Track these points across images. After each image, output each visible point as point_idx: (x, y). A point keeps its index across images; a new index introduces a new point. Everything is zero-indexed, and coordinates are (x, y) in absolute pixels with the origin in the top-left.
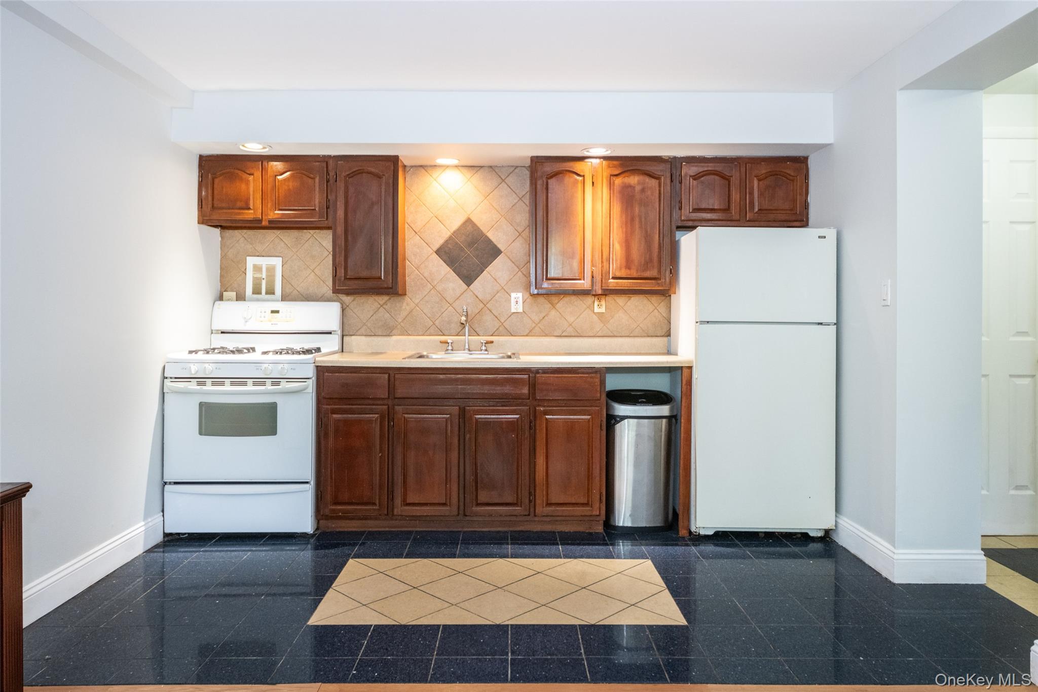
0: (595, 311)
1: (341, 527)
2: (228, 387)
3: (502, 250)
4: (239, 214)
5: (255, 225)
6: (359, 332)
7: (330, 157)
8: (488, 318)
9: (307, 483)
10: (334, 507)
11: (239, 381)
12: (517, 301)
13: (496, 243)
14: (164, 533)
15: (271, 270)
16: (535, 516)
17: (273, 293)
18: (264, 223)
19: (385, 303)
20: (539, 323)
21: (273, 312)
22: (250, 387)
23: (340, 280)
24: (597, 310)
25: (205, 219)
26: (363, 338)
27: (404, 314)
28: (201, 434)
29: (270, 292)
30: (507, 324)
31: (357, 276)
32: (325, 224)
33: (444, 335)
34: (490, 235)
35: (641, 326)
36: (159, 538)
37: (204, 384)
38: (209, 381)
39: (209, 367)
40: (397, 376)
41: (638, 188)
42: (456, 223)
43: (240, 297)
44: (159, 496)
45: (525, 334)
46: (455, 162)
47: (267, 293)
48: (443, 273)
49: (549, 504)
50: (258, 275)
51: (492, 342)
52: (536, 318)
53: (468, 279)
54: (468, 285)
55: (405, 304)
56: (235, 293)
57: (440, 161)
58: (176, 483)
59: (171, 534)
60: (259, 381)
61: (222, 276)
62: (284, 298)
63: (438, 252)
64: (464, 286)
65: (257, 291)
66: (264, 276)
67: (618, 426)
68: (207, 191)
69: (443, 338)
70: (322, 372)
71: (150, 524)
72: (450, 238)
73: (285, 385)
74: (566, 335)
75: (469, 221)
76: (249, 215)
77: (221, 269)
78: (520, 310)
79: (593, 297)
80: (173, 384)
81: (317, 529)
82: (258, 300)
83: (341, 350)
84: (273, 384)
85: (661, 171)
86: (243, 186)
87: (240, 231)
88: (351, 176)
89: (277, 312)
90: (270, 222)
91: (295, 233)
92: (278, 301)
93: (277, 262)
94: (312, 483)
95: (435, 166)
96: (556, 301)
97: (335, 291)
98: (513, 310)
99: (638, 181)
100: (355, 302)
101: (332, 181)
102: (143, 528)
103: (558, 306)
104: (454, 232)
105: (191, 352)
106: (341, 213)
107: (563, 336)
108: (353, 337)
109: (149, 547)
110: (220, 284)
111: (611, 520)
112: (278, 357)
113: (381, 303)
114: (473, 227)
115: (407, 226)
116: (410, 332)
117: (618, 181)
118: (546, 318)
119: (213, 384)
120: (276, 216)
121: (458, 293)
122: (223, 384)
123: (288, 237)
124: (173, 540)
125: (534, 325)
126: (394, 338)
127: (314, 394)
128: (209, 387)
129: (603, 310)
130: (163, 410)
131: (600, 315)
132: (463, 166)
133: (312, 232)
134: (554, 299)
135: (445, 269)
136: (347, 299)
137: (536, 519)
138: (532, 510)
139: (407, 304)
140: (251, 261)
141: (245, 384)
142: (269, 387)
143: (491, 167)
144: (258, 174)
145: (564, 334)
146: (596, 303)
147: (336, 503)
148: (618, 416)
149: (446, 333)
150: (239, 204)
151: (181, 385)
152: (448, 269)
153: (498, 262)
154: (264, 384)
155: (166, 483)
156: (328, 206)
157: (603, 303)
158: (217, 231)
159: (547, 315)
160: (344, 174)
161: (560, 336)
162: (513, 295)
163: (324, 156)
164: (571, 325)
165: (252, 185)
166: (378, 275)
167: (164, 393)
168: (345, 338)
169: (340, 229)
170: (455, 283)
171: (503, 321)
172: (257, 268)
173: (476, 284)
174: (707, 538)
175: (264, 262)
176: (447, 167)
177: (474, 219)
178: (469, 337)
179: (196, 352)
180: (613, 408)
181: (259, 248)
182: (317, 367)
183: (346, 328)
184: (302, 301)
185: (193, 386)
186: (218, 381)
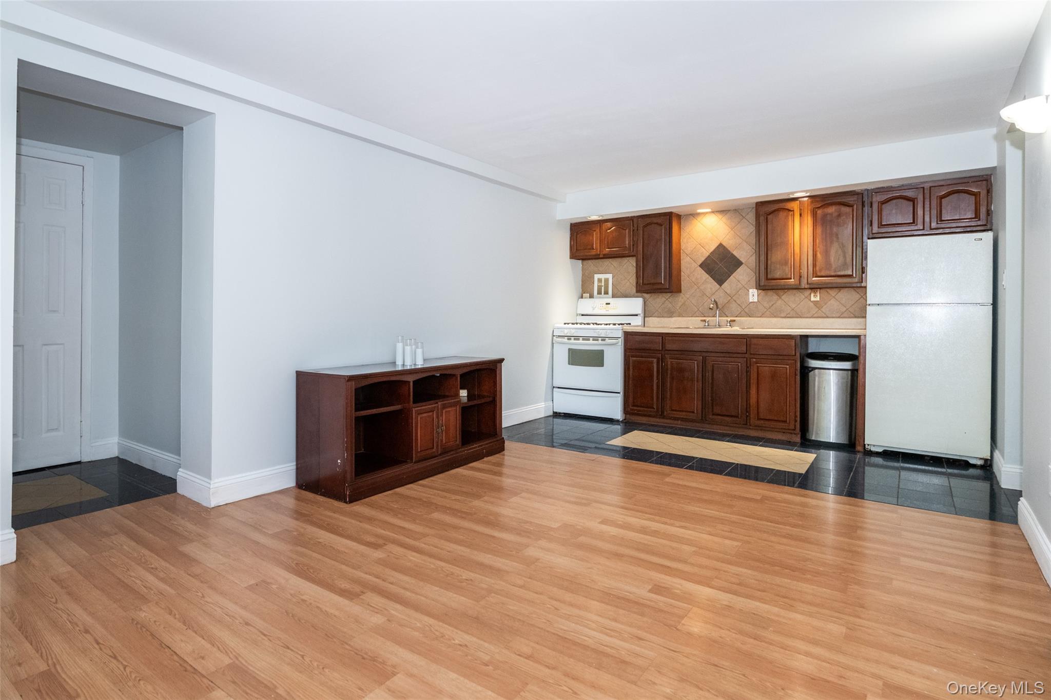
0: (812, 300)
1: (638, 420)
2: (581, 341)
3: (743, 262)
4: (590, 252)
5: (597, 257)
6: (654, 315)
7: (634, 217)
8: (734, 306)
9: (619, 393)
10: (632, 408)
11: (586, 338)
12: (753, 295)
13: (739, 258)
14: (553, 412)
15: (607, 280)
16: (750, 425)
17: (608, 294)
18: (601, 256)
19: (669, 298)
20: (769, 308)
21: (607, 304)
22: (591, 342)
23: (640, 285)
24: (813, 299)
25: (574, 255)
26: (656, 318)
27: (680, 304)
28: (569, 364)
29: (606, 293)
30: (746, 310)
31: (649, 282)
32: (632, 254)
33: (705, 317)
34: (735, 253)
35: (849, 309)
36: (551, 413)
37: (570, 339)
38: (573, 338)
39: (573, 331)
40: (667, 338)
41: (835, 214)
42: (713, 247)
43: (591, 296)
44: (551, 393)
45: (759, 316)
46: (709, 210)
47: (604, 294)
48: (704, 278)
49: (759, 419)
50: (600, 284)
51: (734, 321)
52: (767, 306)
53: (720, 282)
54: (721, 285)
55: (681, 298)
56: (588, 294)
57: (699, 211)
58: (559, 388)
59: (556, 413)
60: (595, 339)
61: (582, 285)
62: (613, 296)
63: (701, 266)
64: (718, 286)
65: (599, 293)
66: (603, 285)
67: (811, 374)
68: (574, 242)
69: (704, 318)
70: (628, 335)
71: (547, 405)
72: (709, 256)
73: (608, 341)
74: (790, 316)
75: (721, 245)
76: (593, 253)
77: (582, 282)
78: (756, 300)
79: (810, 290)
80: (558, 339)
81: (624, 420)
82: (600, 298)
83: (643, 325)
84: (602, 340)
85: (854, 201)
86: (591, 238)
87: (591, 260)
88: (645, 226)
89: (609, 304)
90: (604, 255)
91: (619, 260)
92: (610, 298)
93: (610, 276)
94: (622, 393)
95: (699, 214)
96: (782, 294)
97: (637, 291)
98: (751, 301)
99: (835, 210)
100: (652, 298)
101: (635, 230)
102: (544, 406)
103: (783, 297)
104: (712, 252)
105: (565, 324)
106: (640, 247)
107: (788, 317)
108: (650, 318)
109: (546, 416)
110: (581, 290)
111: (807, 434)
112: (606, 326)
113: (667, 297)
114: (724, 249)
115: (682, 251)
116: (684, 315)
117: (819, 212)
118: (774, 305)
119: (575, 339)
120: (607, 252)
121: (714, 290)
122: (579, 339)
123: (615, 263)
124: (556, 415)
125: (765, 310)
126: (674, 319)
127: (623, 346)
128: (572, 341)
129: (818, 299)
130: (553, 351)
131: (815, 303)
132: (718, 211)
133: (628, 258)
134: (781, 292)
135: (705, 276)
136: (645, 295)
137: (751, 427)
138: (748, 421)
139: (681, 299)
140: (597, 277)
141: (589, 340)
142: (600, 342)
143: (736, 210)
144: (598, 230)
145: (787, 316)
146: (812, 295)
147: (633, 406)
148: (810, 367)
149: (706, 315)
150: (589, 247)
151: (560, 340)
152: (708, 276)
153: (740, 270)
154: (598, 340)
155: (554, 387)
156: (635, 244)
157: (818, 294)
158: (580, 261)
159: (775, 303)
160: (642, 225)
161: (785, 317)
162: (751, 291)
163: (631, 217)
164: (793, 309)
165: (595, 238)
166: (660, 282)
167: (553, 343)
168: (646, 318)
169: (640, 257)
170: (711, 285)
171: (743, 308)
172: (600, 280)
173: (726, 284)
174: (877, 454)
175: (603, 276)
176: (707, 213)
177: (724, 244)
178: (720, 318)
179: (568, 324)
180: (808, 362)
181: (601, 269)
182: (625, 332)
183: (647, 312)
184: (623, 297)
185: (565, 340)
186: (577, 338)
